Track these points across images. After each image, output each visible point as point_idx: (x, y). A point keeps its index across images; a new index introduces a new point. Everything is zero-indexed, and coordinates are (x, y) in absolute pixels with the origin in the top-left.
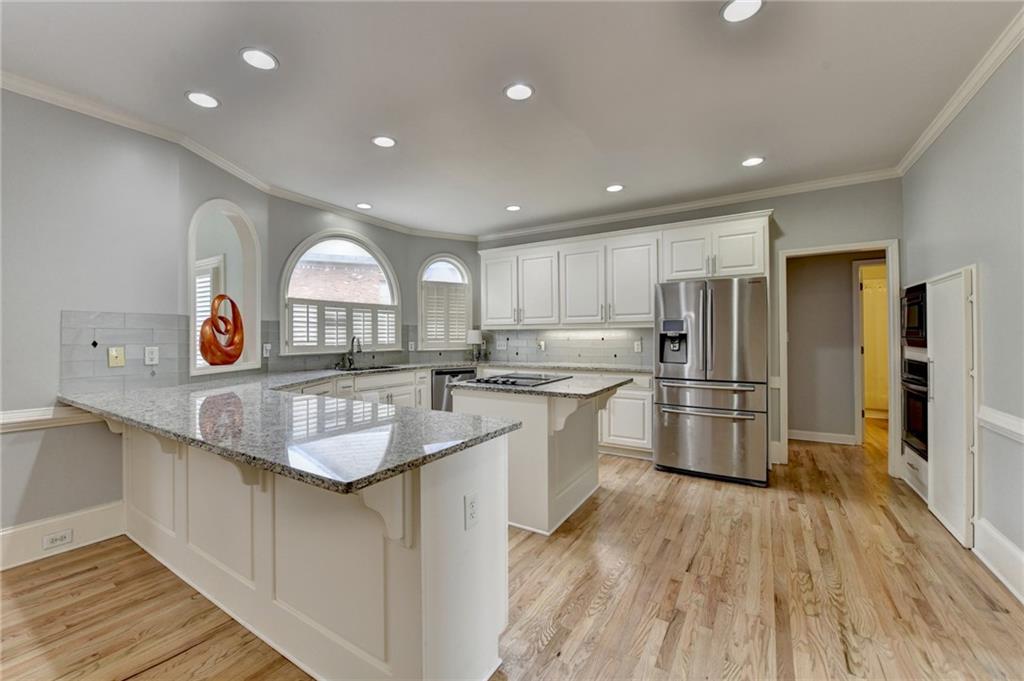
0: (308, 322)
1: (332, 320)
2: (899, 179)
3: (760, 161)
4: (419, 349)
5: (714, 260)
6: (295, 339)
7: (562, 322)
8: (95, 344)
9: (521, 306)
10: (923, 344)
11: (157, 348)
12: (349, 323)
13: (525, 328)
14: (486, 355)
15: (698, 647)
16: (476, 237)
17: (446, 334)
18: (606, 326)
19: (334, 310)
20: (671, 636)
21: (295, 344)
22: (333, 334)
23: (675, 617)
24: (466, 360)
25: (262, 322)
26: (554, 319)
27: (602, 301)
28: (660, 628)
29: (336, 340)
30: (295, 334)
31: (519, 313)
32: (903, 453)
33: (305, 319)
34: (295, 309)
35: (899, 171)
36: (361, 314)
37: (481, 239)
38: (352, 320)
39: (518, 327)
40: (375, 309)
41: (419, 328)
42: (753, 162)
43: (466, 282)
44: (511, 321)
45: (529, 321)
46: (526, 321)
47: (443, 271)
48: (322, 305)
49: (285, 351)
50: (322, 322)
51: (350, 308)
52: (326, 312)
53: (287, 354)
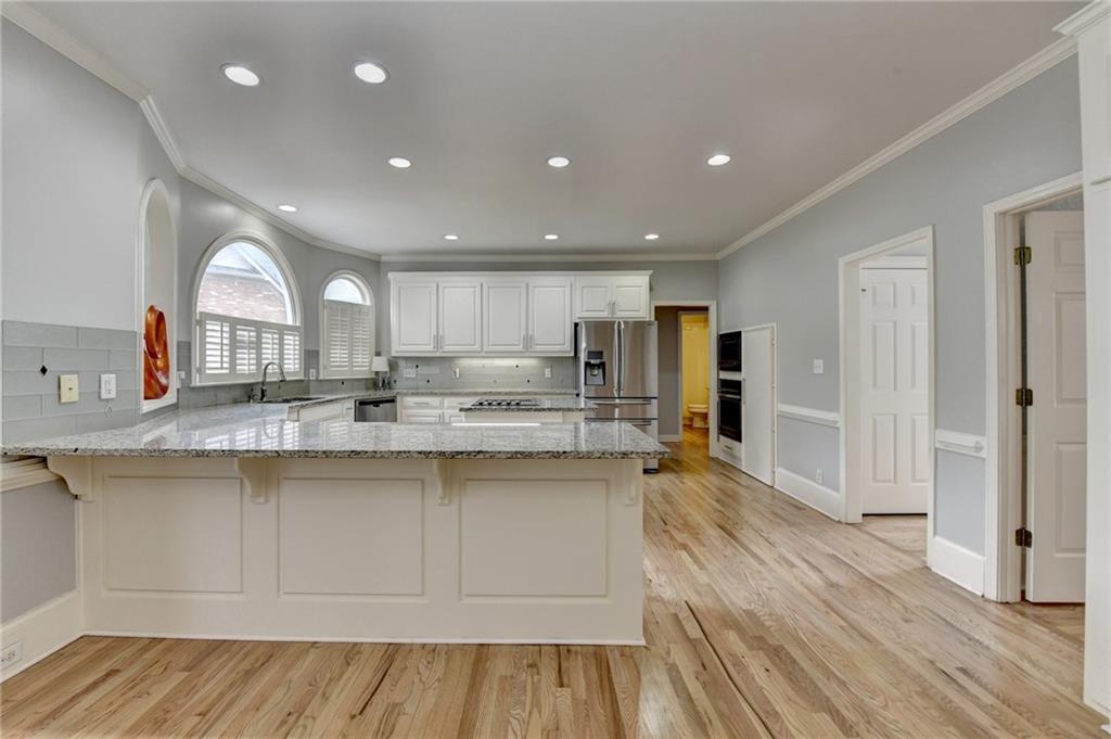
0: (222, 344)
1: (243, 342)
2: (717, 261)
3: (656, 237)
4: (321, 378)
5: (614, 304)
6: (208, 365)
7: (485, 349)
8: (44, 370)
9: (441, 333)
10: (738, 368)
11: (114, 376)
12: (257, 346)
13: (443, 355)
14: (389, 383)
15: (709, 556)
16: (380, 256)
17: (348, 359)
18: (527, 354)
19: (245, 330)
20: (692, 555)
21: (208, 372)
22: (244, 359)
23: (684, 547)
24: (367, 389)
25: (178, 343)
26: (477, 347)
27: (523, 333)
28: (684, 554)
29: (246, 367)
30: (208, 359)
31: (438, 340)
32: (718, 440)
33: (219, 341)
34: (208, 327)
35: (719, 256)
36: (270, 336)
37: (384, 259)
38: (261, 343)
39: (438, 354)
40: (282, 330)
41: (321, 353)
42: (652, 237)
43: (368, 303)
44: (430, 348)
45: (449, 348)
46: (447, 348)
47: (344, 290)
48: (234, 323)
49: (197, 382)
50: (234, 344)
51: (259, 326)
52: (238, 332)
53: (198, 384)
